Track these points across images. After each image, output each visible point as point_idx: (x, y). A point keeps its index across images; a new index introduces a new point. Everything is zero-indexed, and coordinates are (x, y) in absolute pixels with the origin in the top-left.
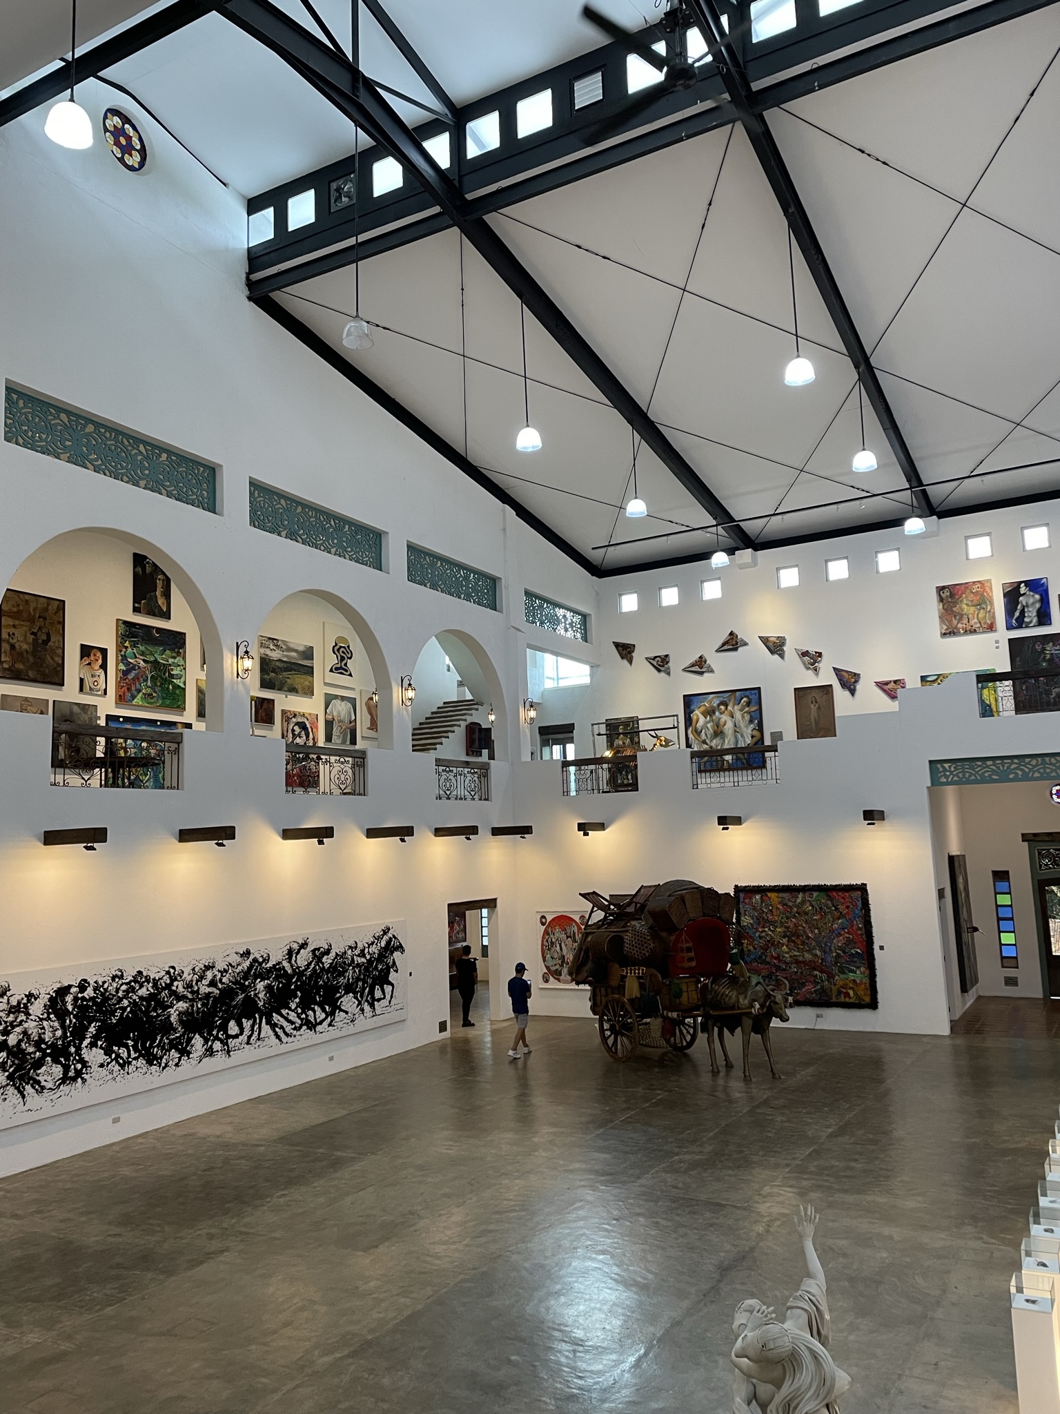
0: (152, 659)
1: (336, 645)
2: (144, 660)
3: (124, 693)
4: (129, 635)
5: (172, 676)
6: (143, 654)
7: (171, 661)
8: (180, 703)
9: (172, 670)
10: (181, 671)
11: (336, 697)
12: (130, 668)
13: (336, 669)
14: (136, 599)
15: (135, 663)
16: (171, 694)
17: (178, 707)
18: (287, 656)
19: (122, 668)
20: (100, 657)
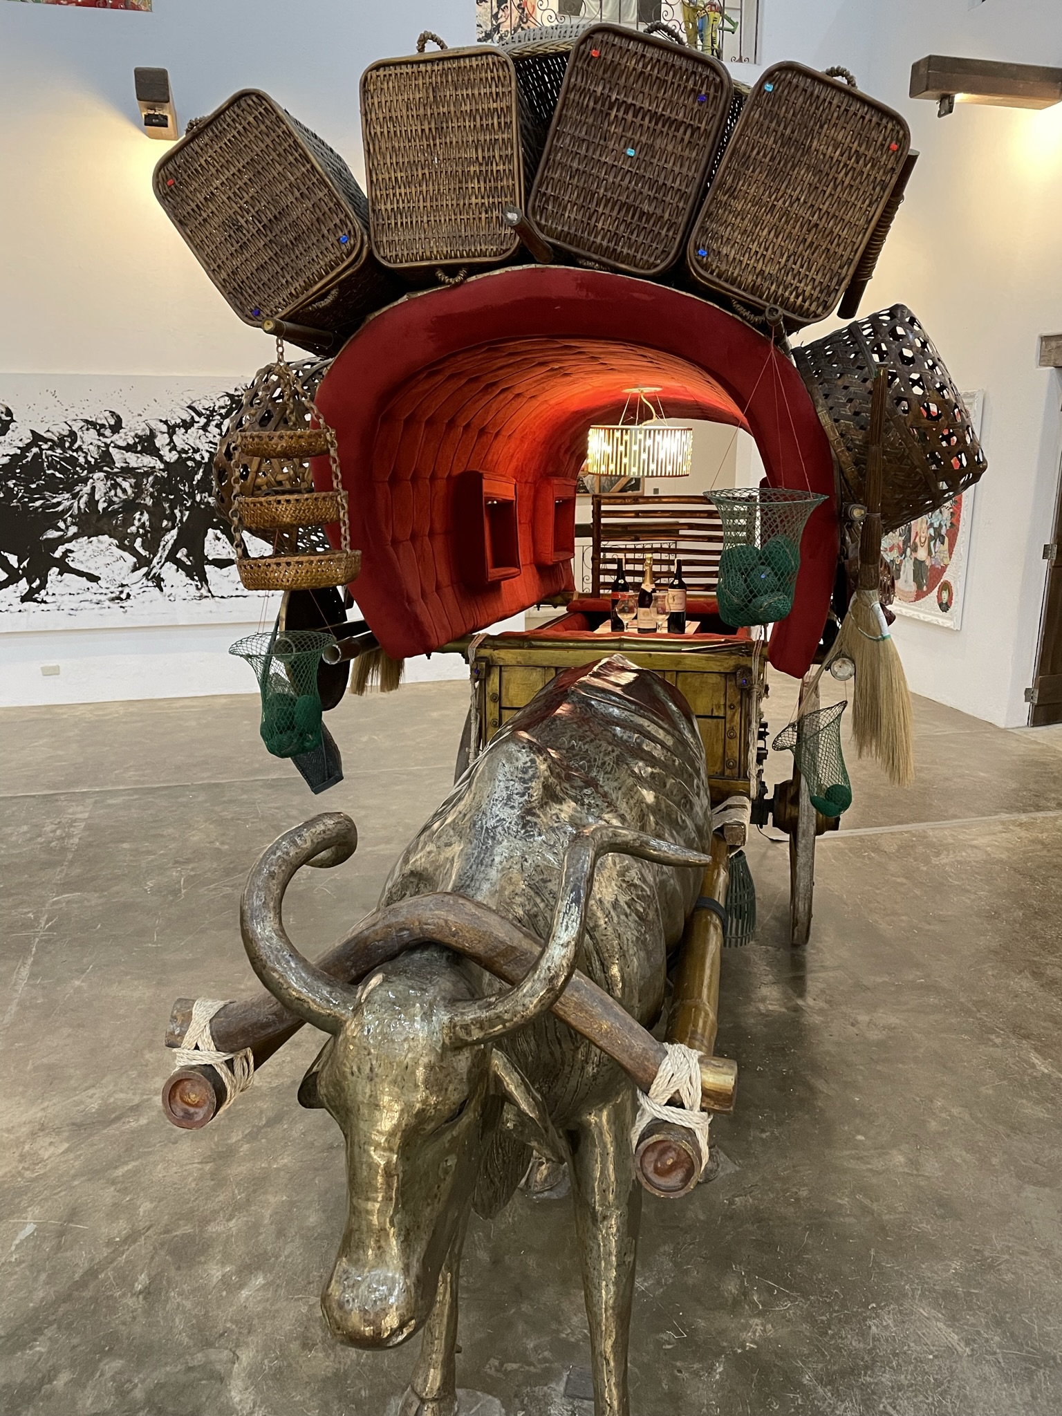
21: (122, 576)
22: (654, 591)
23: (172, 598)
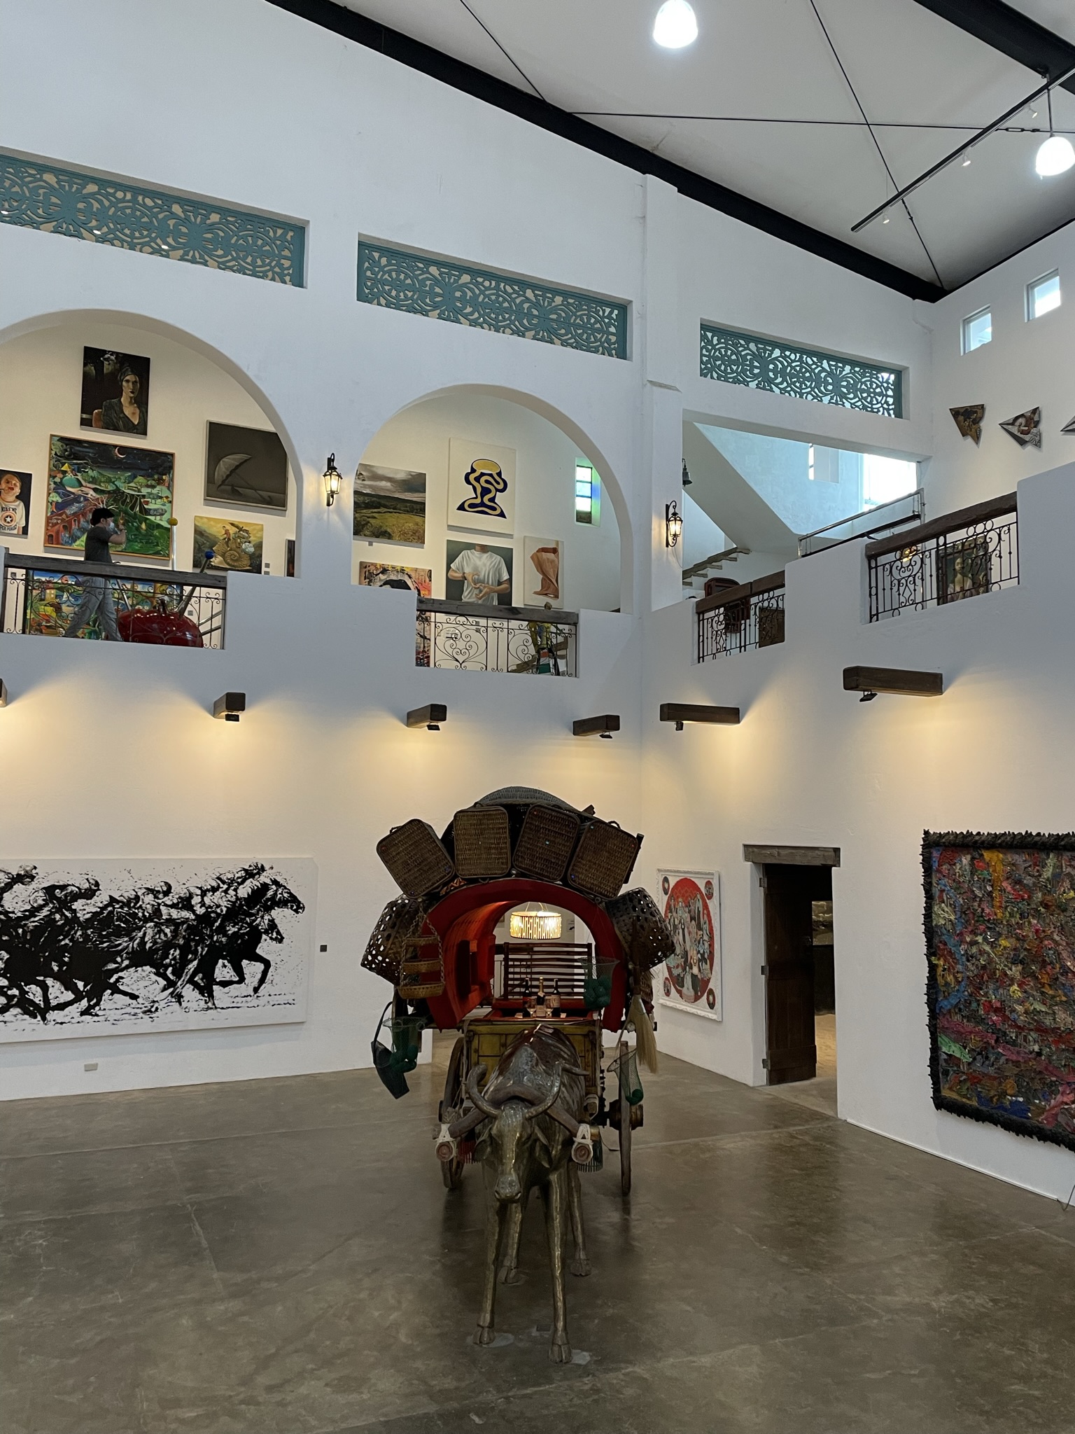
0: (111, 488)
1: (473, 471)
2: (95, 490)
3: (58, 533)
4: (69, 455)
5: (147, 512)
6: (94, 481)
7: (145, 491)
8: (160, 548)
9: (147, 503)
10: (164, 505)
11: (470, 546)
12: (69, 499)
13: (471, 506)
14: (86, 407)
15: (80, 493)
16: (145, 535)
17: (157, 553)
18: (370, 487)
19: (55, 499)
20: (18, 484)
21: (155, 995)
22: (544, 996)
23: (187, 1010)
